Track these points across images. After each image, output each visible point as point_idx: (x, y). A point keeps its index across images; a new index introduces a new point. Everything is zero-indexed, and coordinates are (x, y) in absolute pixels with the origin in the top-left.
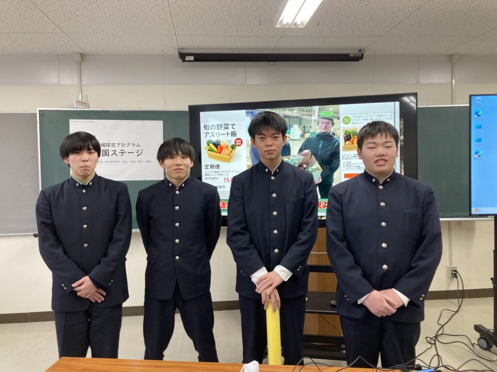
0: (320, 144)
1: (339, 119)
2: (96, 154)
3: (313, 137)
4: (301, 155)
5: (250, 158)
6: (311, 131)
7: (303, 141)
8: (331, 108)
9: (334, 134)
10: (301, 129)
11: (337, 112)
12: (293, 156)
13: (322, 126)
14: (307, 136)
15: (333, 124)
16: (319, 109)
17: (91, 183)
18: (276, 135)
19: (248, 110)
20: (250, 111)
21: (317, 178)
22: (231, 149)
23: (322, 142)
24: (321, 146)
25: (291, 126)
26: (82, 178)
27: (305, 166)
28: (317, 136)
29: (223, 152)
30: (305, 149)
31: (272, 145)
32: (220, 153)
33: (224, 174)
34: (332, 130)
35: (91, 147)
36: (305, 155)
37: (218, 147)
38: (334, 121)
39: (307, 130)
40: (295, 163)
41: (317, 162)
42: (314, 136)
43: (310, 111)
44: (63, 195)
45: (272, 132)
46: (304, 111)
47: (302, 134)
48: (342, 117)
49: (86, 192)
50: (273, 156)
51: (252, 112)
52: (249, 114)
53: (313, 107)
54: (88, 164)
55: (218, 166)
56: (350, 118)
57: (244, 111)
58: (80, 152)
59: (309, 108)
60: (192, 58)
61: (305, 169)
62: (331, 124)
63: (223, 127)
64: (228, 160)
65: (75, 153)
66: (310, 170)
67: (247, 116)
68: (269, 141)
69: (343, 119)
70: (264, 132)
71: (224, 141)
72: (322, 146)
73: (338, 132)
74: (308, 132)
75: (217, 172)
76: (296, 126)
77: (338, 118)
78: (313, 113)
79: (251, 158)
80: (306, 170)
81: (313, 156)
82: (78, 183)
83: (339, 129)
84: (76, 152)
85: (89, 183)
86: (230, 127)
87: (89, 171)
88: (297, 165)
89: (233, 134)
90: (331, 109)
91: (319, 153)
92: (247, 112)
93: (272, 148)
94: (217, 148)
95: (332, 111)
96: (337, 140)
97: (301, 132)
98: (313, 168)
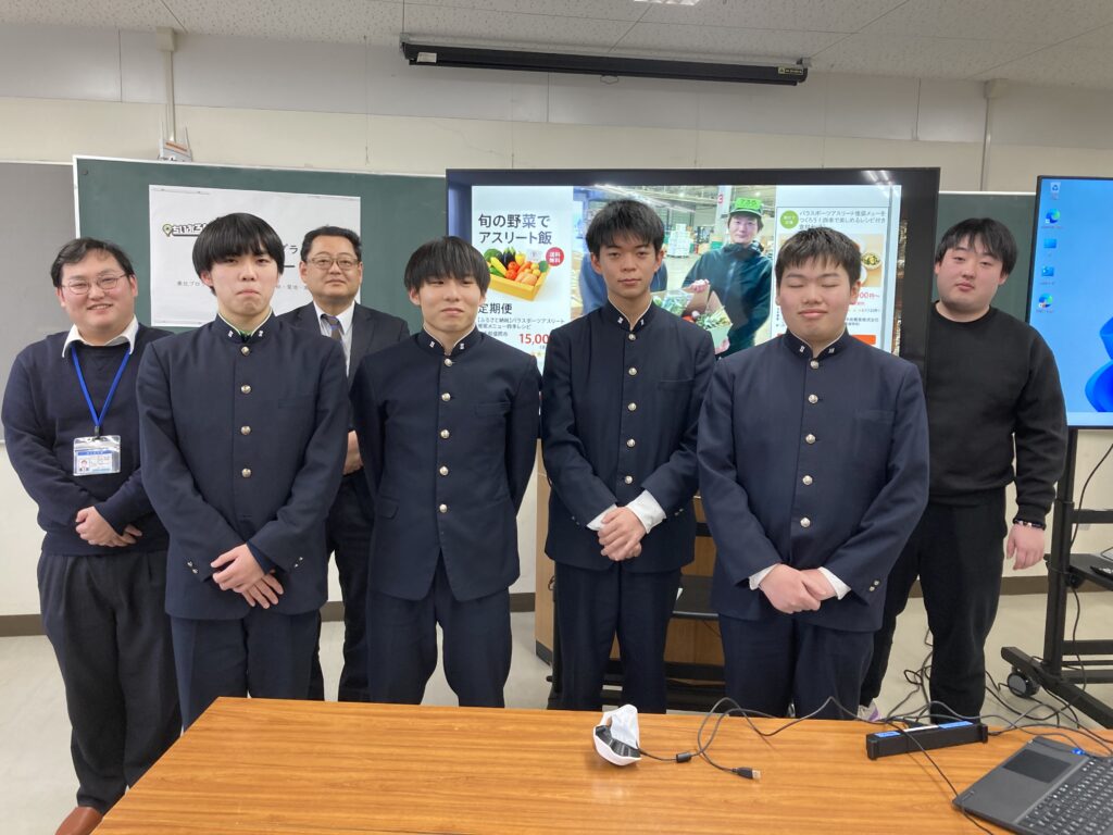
0: (728, 269)
1: (773, 216)
2: (273, 265)
3: (716, 253)
4: (688, 291)
5: (578, 291)
6: (714, 238)
7: (695, 259)
8: (759, 192)
9: (762, 249)
10: (692, 234)
11: (770, 202)
12: (672, 292)
13: (736, 230)
14: (704, 249)
15: (760, 226)
16: (733, 193)
17: (261, 332)
18: (643, 249)
19: (578, 188)
20: (583, 188)
21: (721, 341)
22: (536, 272)
23: (734, 264)
24: (731, 272)
25: (670, 227)
26: (241, 318)
27: (695, 314)
28: (726, 250)
29: (519, 277)
30: (698, 279)
31: (634, 270)
32: (514, 278)
33: (520, 324)
34: (757, 239)
35: (262, 248)
36: (698, 290)
37: (510, 265)
38: (763, 220)
39: (705, 237)
40: (675, 307)
41: (722, 307)
42: (720, 250)
43: (714, 196)
44: (196, 356)
45: (634, 241)
46: (699, 195)
47: (693, 245)
48: (779, 213)
49: (251, 351)
50: (635, 291)
51: (586, 192)
52: (580, 195)
53: (721, 187)
54: (255, 286)
55: (508, 307)
56: (796, 215)
57: (569, 190)
58: (237, 258)
59: (711, 189)
60: (432, 57)
61: (695, 320)
62: (756, 227)
63: (522, 221)
64: (530, 296)
65: (226, 261)
66: (706, 324)
67: (575, 199)
68: (629, 260)
69: (782, 217)
70: (620, 242)
71: (524, 252)
72: (735, 272)
73: (769, 243)
74: (707, 241)
75: (507, 320)
76: (681, 227)
77: (772, 214)
78: (719, 200)
79: (582, 293)
80: (699, 323)
81: (713, 293)
82: (233, 330)
83: (772, 238)
84: (228, 258)
85: (257, 333)
86: (538, 222)
87: (257, 301)
88: (678, 312)
89: (544, 238)
90: (758, 194)
91: (727, 288)
92: (575, 191)
93: (633, 275)
94: (507, 268)
95: (759, 198)
96: (766, 263)
97: (692, 241)
98: (712, 318)
